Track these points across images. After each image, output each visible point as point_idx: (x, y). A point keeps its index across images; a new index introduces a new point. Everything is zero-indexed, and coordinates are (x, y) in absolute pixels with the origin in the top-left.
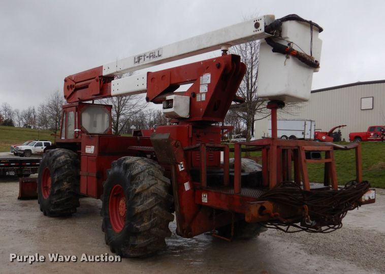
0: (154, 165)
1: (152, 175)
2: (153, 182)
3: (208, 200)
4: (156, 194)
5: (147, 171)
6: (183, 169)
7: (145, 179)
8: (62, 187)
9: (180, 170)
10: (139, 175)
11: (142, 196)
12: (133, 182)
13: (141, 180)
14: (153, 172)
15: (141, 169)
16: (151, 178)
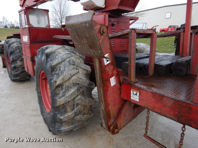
0: (75, 53)
1: (74, 65)
2: (75, 71)
3: (139, 99)
4: (78, 84)
5: (68, 60)
6: (109, 62)
7: (66, 69)
8: (16, 65)
9: (106, 64)
10: (59, 66)
11: (64, 87)
12: (54, 73)
13: (62, 70)
14: (74, 61)
15: (62, 59)
16: (72, 67)
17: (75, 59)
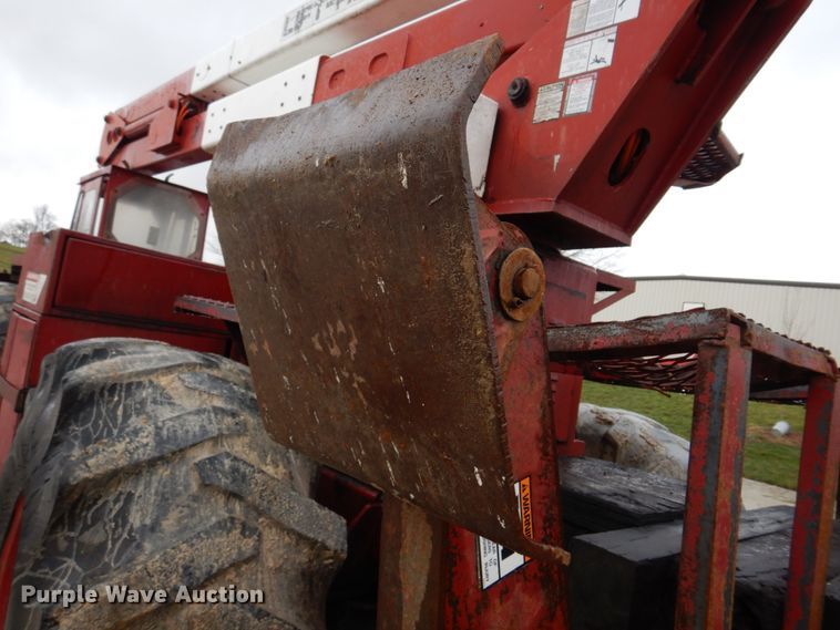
1: (232, 495)
2: (229, 546)
5: (203, 454)
7: (169, 524)
10: (125, 487)
12: (70, 540)
13: (137, 524)
14: (242, 468)
15: (160, 441)
16: (213, 513)
17: (252, 457)
